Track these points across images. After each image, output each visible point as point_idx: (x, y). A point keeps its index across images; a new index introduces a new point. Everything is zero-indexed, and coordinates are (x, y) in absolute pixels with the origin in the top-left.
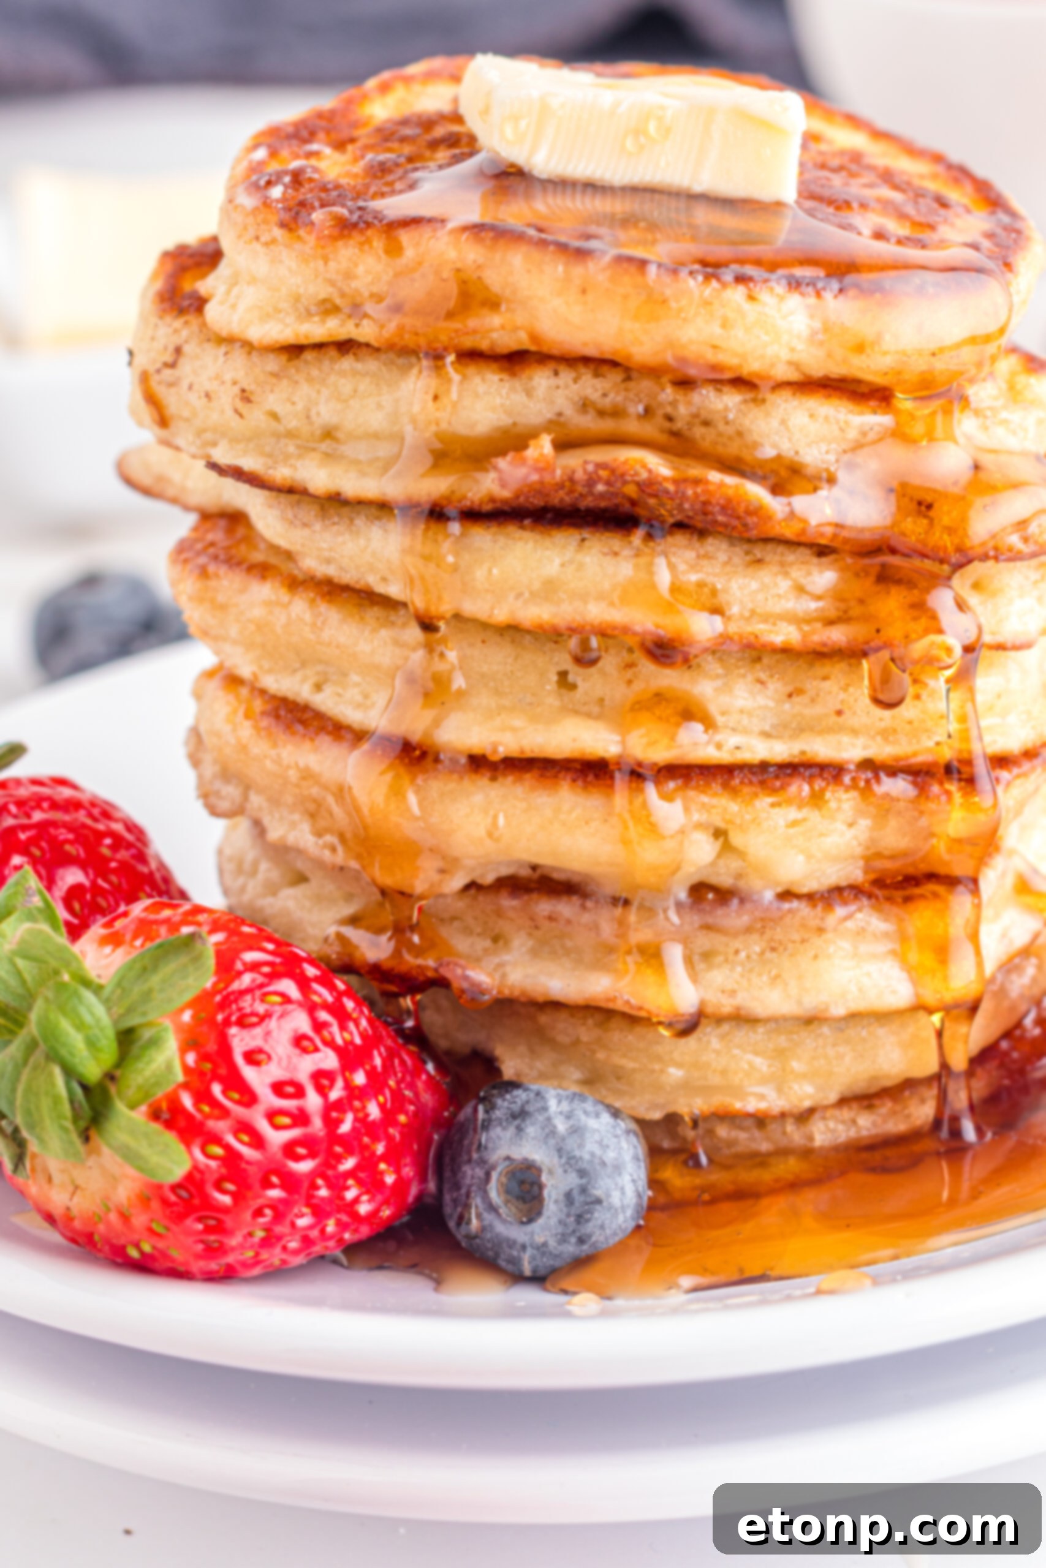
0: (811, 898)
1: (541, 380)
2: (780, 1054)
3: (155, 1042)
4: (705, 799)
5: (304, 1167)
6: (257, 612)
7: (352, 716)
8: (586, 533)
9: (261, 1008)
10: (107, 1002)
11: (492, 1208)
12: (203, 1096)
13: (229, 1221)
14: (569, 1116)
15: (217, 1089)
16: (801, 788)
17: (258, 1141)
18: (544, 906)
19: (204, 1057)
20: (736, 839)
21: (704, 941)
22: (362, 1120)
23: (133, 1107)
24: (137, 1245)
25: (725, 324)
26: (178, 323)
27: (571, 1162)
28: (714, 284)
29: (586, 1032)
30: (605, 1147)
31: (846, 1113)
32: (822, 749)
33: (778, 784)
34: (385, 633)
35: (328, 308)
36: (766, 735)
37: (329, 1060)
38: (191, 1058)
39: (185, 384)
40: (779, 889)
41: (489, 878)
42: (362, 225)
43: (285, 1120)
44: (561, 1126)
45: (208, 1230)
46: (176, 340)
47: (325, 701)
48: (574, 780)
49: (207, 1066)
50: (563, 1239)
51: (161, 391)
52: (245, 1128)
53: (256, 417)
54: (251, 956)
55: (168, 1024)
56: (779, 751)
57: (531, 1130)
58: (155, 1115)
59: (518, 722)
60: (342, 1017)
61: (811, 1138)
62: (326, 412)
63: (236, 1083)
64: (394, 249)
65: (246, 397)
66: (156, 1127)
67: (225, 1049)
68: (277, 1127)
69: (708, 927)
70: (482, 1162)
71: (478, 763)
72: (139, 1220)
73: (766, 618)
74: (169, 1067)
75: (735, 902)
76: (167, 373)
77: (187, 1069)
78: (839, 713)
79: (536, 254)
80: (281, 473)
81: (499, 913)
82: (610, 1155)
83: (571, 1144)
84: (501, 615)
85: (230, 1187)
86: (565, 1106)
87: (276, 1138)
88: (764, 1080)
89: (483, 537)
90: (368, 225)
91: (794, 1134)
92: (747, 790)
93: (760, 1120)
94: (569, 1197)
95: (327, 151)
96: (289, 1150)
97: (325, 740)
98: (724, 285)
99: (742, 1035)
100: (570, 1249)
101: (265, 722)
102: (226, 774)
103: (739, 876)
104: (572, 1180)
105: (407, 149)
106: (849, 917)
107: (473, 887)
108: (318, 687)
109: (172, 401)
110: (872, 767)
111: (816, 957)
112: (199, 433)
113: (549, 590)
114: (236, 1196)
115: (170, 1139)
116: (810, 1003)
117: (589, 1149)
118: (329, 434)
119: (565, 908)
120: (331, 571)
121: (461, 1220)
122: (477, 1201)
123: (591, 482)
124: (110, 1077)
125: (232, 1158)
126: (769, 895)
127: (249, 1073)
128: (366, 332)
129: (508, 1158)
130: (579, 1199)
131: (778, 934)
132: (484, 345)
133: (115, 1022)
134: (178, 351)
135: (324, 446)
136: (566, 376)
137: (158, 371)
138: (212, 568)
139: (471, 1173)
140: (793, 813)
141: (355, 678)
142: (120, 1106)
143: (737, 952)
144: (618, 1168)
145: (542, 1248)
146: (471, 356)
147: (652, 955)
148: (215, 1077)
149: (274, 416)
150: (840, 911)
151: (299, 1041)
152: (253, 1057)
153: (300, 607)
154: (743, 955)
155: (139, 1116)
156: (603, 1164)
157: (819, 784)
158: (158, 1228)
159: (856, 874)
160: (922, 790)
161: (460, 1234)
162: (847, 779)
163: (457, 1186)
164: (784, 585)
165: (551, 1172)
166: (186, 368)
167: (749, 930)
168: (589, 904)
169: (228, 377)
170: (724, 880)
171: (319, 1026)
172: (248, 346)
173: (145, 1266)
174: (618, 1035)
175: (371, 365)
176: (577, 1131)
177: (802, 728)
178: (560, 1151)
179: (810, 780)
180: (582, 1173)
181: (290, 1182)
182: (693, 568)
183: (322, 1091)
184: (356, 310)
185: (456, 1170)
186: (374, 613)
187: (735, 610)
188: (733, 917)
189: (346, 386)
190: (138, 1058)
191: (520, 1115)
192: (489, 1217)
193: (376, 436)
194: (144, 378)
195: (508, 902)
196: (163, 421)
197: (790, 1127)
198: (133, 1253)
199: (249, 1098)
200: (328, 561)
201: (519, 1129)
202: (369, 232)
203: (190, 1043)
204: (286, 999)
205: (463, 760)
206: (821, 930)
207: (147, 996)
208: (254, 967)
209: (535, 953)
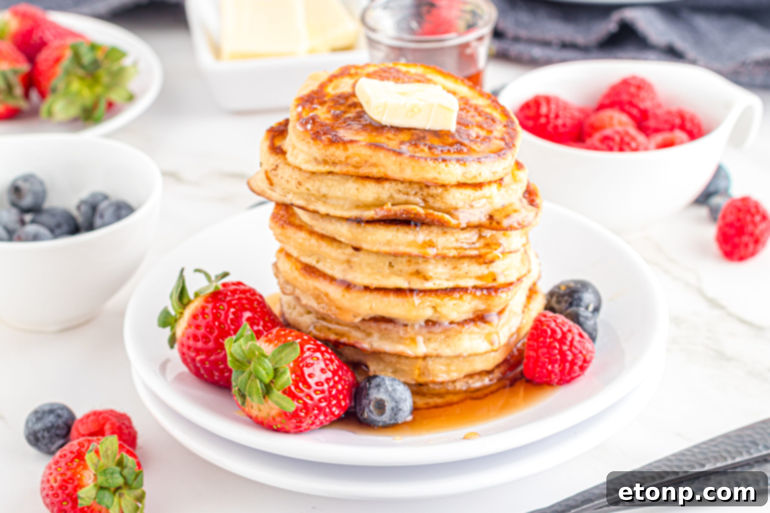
0: (459, 324)
1: (387, 185)
2: (448, 365)
3: (284, 372)
4: (430, 299)
5: (323, 404)
6: (300, 241)
7: (329, 272)
8: (399, 227)
9: (311, 362)
10: (269, 360)
11: (371, 411)
12: (297, 387)
13: (303, 420)
14: (392, 385)
15: (301, 385)
16: (457, 295)
17: (312, 398)
18: (383, 326)
19: (297, 376)
20: (439, 309)
21: (428, 336)
22: (338, 390)
23: (278, 390)
24: (276, 425)
25: (439, 173)
26: (276, 157)
27: (393, 399)
28: (436, 162)
29: (394, 360)
30: (402, 394)
31: (466, 380)
32: (462, 283)
33: (450, 294)
34: (340, 251)
35: (325, 162)
36: (447, 280)
37: (329, 375)
38: (293, 376)
39: (280, 176)
40: (450, 321)
41: (367, 318)
42: (337, 142)
43: (318, 392)
44: (390, 389)
45: (297, 422)
46: (276, 163)
47: (320, 266)
48: (394, 293)
49: (298, 378)
50: (391, 420)
51: (272, 177)
52: (308, 395)
53: (303, 189)
54: (308, 346)
55: (287, 368)
56: (450, 284)
57: (382, 390)
58: (284, 392)
59: (378, 277)
60: (332, 361)
61: (455, 387)
62: (324, 190)
63: (306, 383)
64: (346, 149)
65: (300, 183)
66: (285, 396)
67: (303, 374)
68: (317, 394)
69: (430, 332)
70: (368, 399)
71: (367, 288)
72: (278, 419)
73: (449, 249)
74: (288, 379)
75: (437, 326)
76: (274, 172)
77: (293, 380)
78: (467, 273)
79: (387, 153)
80: (311, 207)
81: (370, 327)
82: (404, 397)
83: (393, 394)
84: (375, 249)
85: (304, 411)
86: (391, 383)
87: (316, 397)
88: (444, 372)
89: (370, 228)
90: (339, 142)
91: (450, 387)
92: (442, 296)
93: (442, 383)
94: (393, 409)
95: (319, 107)
96: (320, 401)
97: (321, 279)
98: (439, 163)
99: (438, 360)
100: (392, 422)
101: (302, 272)
102: (287, 282)
103: (439, 318)
104: (393, 404)
105: (342, 108)
106: (469, 328)
107: (364, 320)
108: (318, 262)
109: (275, 180)
110: (476, 288)
111: (459, 339)
112: (283, 189)
113: (388, 243)
114: (306, 414)
115: (289, 399)
116: (457, 352)
117: (398, 395)
118: (325, 196)
119: (390, 326)
120: (324, 232)
121: (362, 414)
122: (366, 410)
123: (402, 214)
124: (272, 382)
125: (305, 403)
126: (446, 323)
127: (310, 380)
128: (337, 169)
129: (376, 398)
130: (395, 409)
131: (449, 333)
132: (371, 175)
133: (273, 366)
134: (277, 166)
135: (323, 199)
136: (394, 184)
137: (271, 171)
138: (285, 226)
139: (365, 402)
140: (454, 302)
141: (329, 260)
142: (275, 390)
143: (437, 338)
144: (405, 400)
145: (384, 422)
146: (367, 178)
147: (413, 340)
148: (300, 381)
149: (308, 189)
150: (466, 327)
151: (323, 371)
152: (310, 376)
153: (314, 241)
154: (439, 339)
155: (280, 393)
156: (402, 399)
157: (462, 293)
158: (283, 421)
159: (471, 316)
160: (489, 294)
161: (361, 418)
162: (469, 291)
163: (360, 405)
164: (453, 239)
165: (388, 402)
166: (280, 171)
167: (441, 333)
168: (397, 326)
169: (294, 177)
170: (434, 319)
171: (327, 365)
172: (300, 169)
173: (278, 430)
174: (403, 361)
175: (337, 178)
176: (394, 390)
177: (457, 277)
178: (390, 396)
179: (459, 292)
180: (396, 402)
181: (320, 409)
182: (428, 235)
183: (328, 383)
184: (334, 164)
185: (360, 400)
186: (335, 244)
187: (439, 247)
188: (437, 329)
189: (330, 183)
190: (280, 377)
191: (378, 386)
192: (370, 414)
193: (338, 198)
194: (266, 172)
195: (373, 325)
196: (271, 184)
197: (450, 384)
198: (275, 427)
199: (309, 387)
200: (323, 229)
201: (379, 390)
202: (339, 144)
203: (293, 371)
204: (318, 359)
205: (362, 288)
206: (460, 332)
207: (281, 359)
208: (309, 349)
209: (381, 338)
